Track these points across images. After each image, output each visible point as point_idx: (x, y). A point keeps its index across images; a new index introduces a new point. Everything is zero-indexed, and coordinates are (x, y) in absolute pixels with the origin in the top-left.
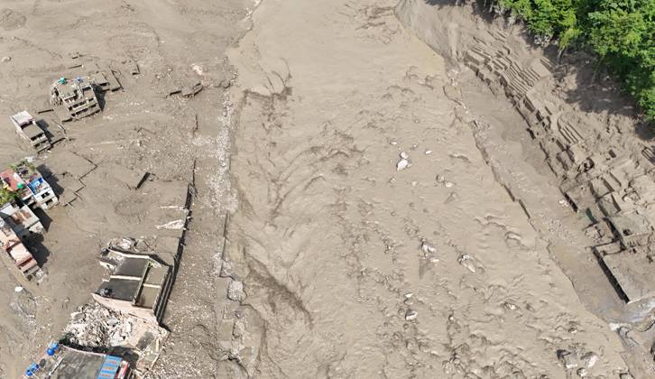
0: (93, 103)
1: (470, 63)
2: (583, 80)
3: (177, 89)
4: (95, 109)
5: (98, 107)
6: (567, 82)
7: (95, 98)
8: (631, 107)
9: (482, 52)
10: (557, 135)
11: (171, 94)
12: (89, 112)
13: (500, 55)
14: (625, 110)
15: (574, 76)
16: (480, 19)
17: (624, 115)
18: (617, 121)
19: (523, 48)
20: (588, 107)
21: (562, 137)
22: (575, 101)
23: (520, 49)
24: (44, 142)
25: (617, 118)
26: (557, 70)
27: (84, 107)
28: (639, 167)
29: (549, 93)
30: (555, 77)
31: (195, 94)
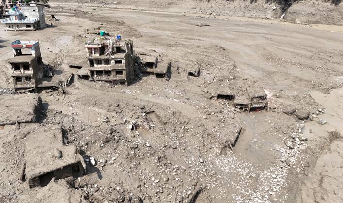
0: (119, 67)
4: (119, 77)
5: (123, 77)
7: (123, 61)
11: (220, 97)
12: (111, 78)
24: (28, 78)
27: (107, 67)
31: (253, 109)
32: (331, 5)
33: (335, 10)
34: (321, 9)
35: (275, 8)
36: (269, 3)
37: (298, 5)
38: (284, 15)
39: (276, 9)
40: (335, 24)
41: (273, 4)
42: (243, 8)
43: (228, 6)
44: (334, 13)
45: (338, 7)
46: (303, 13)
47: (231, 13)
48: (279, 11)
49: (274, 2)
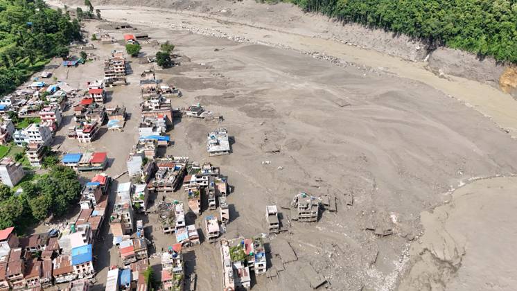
0: (314, 215)
3: (372, 227)
4: (313, 219)
5: (316, 219)
7: (317, 213)
11: (367, 229)
12: (309, 220)
24: (276, 229)
27: (308, 216)
31: (384, 236)
32: (476, 59)
33: (480, 66)
34: (466, 62)
35: (418, 48)
36: (413, 42)
37: (443, 51)
38: (428, 56)
39: (420, 49)
40: (478, 81)
41: (417, 43)
42: (384, 42)
43: (367, 36)
44: (478, 69)
45: (482, 64)
46: (447, 63)
47: (370, 46)
48: (424, 52)
49: (418, 41)
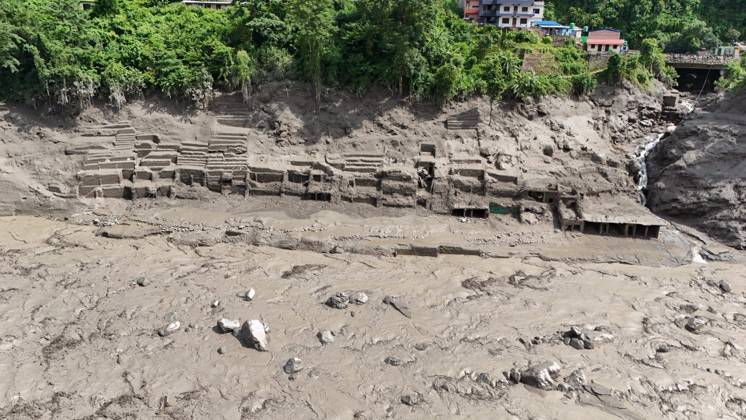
1: (99, 188)
2: (301, 109)
6: (285, 121)
8: (387, 99)
9: (108, 161)
10: (348, 175)
13: (143, 152)
14: (385, 105)
15: (288, 112)
16: (47, 130)
17: (390, 109)
18: (391, 119)
19: (175, 123)
20: (341, 131)
21: (357, 174)
22: (320, 136)
23: (172, 125)
25: (386, 117)
26: (254, 121)
28: (465, 140)
29: (276, 148)
30: (261, 128)
